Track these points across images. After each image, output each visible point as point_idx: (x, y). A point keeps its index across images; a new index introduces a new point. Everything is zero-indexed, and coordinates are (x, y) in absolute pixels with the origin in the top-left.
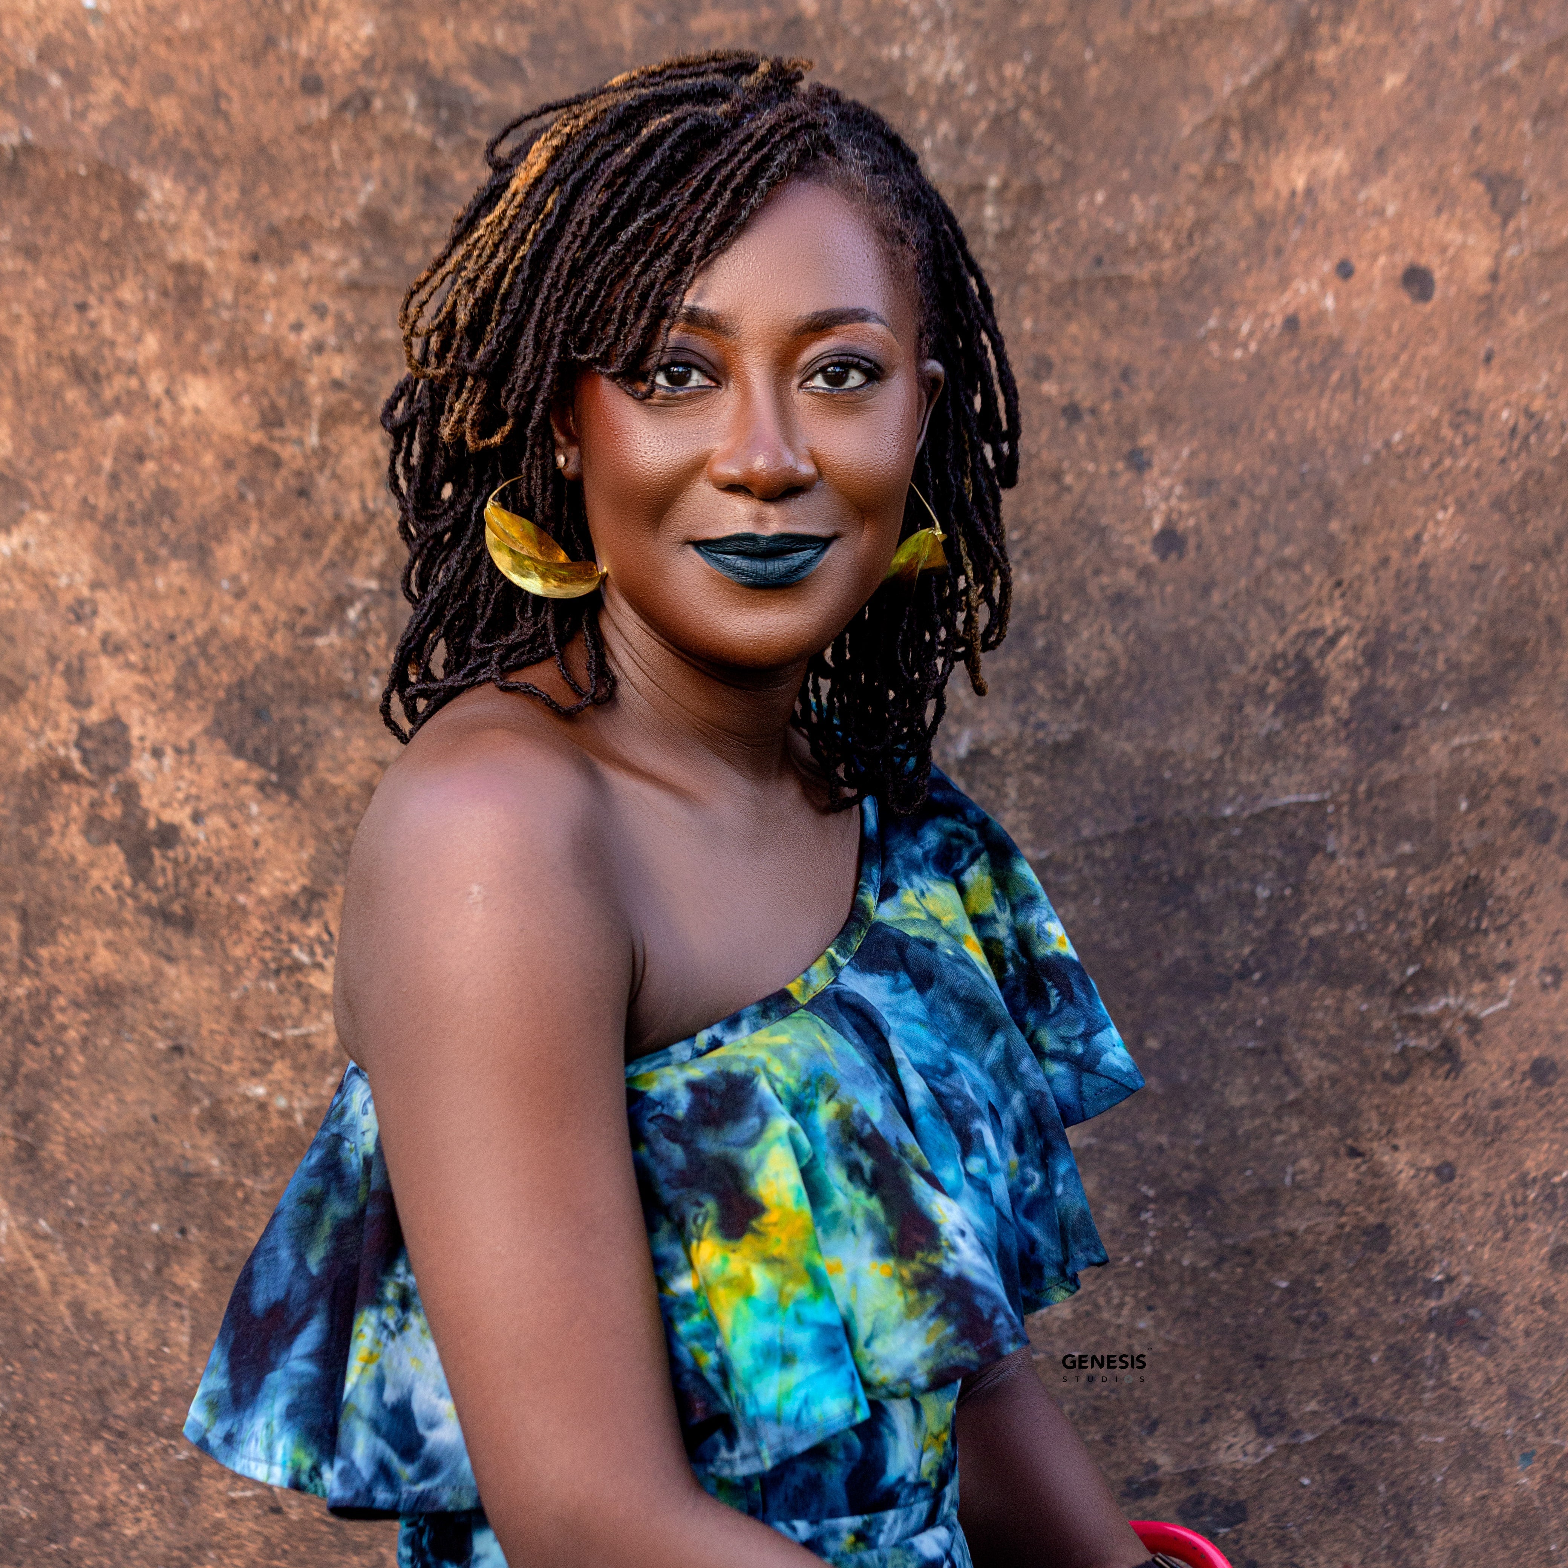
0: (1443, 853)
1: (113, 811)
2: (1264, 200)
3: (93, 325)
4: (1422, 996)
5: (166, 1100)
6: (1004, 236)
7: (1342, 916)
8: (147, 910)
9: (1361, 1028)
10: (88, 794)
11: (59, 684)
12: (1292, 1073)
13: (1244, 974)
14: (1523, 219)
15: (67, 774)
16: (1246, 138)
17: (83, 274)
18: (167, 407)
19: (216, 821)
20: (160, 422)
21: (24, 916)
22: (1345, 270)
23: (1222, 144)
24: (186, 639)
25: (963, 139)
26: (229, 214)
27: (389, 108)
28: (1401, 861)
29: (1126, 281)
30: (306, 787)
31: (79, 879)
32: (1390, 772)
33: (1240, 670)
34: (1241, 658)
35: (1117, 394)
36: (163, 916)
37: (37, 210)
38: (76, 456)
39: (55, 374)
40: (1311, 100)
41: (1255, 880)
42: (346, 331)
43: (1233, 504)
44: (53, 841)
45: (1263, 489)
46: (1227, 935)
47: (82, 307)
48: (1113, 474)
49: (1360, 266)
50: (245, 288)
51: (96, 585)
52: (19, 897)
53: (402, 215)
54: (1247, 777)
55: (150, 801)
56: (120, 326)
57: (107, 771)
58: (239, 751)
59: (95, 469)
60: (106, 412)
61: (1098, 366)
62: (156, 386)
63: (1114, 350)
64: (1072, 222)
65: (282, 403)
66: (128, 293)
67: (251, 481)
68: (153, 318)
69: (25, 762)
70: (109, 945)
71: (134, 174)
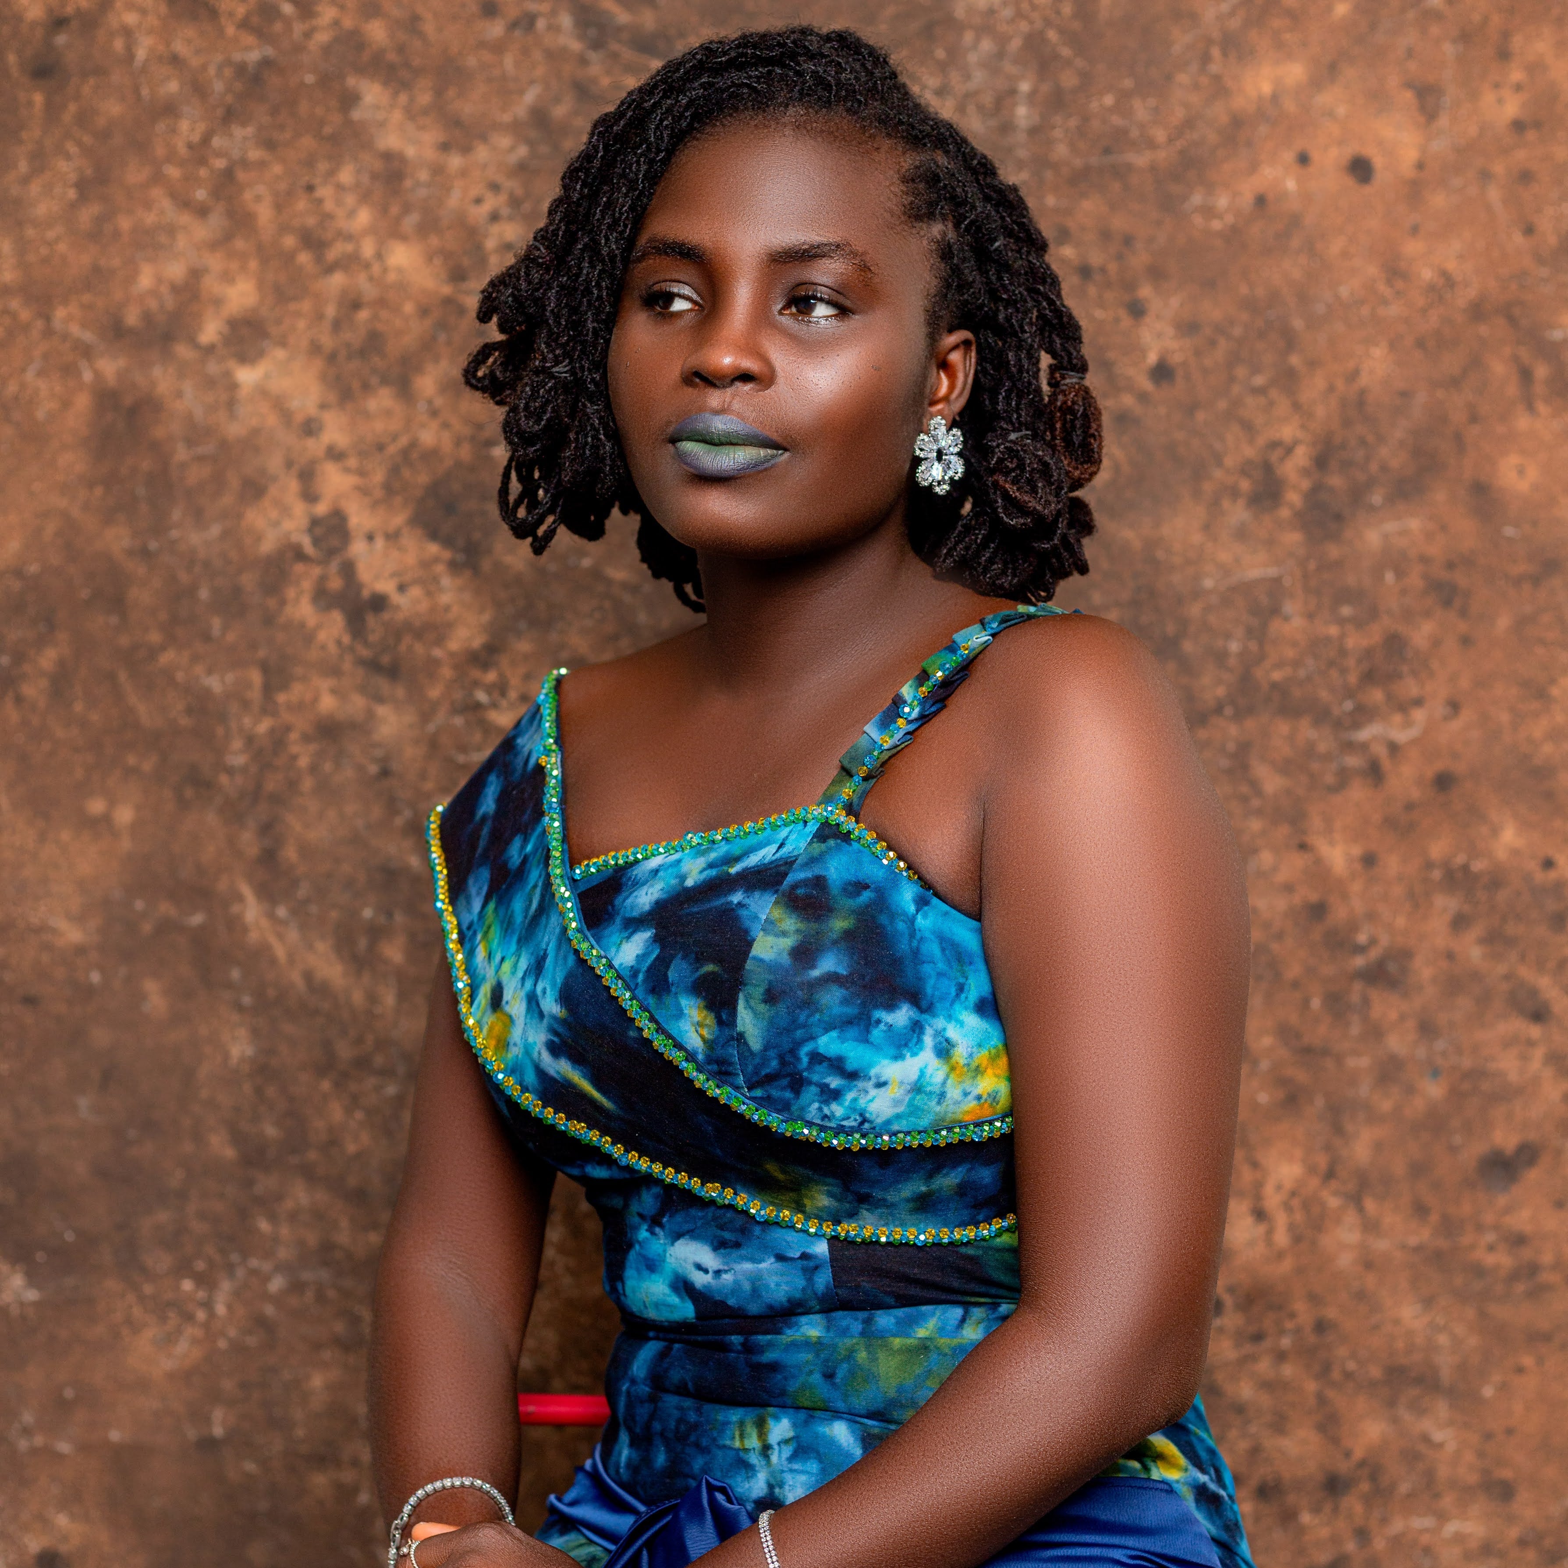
0: (1374, 613)
1: (335, 584)
2: (1239, 103)
3: (320, 201)
4: (1357, 725)
5: (377, 812)
6: (1033, 131)
7: (1297, 663)
8: (362, 662)
9: (1310, 751)
10: (317, 571)
11: (293, 485)
12: (1255, 786)
13: (1219, 710)
14: (1443, 121)
15: (300, 555)
16: (1225, 54)
17: (310, 163)
18: (376, 269)
19: (416, 592)
20: (371, 279)
21: (265, 668)
22: (1303, 159)
23: (1206, 59)
24: (392, 449)
25: (1000, 55)
26: (425, 112)
27: (550, 28)
28: (1342, 622)
29: (1129, 167)
30: (486, 565)
31: (309, 638)
32: (1333, 551)
33: (1218, 474)
34: (1219, 463)
35: (1120, 257)
36: (373, 666)
37: (274, 111)
38: (306, 306)
39: (289, 241)
40: (1277, 23)
41: (1228, 636)
42: (515, 202)
43: (1213, 343)
44: (289, 610)
45: (1237, 331)
46: (1206, 680)
47: (310, 188)
48: (1117, 320)
49: (1315, 155)
50: (438, 170)
51: (323, 406)
52: (262, 653)
53: (560, 111)
54: (1224, 556)
55: (364, 574)
56: (339, 203)
57: (331, 553)
58: (433, 535)
59: (320, 316)
60: (330, 269)
61: (1106, 235)
62: (368, 249)
63: (1119, 223)
64: (1086, 119)
65: (466, 262)
66: (346, 176)
67: (442, 325)
68: (365, 197)
69: (267, 546)
70: (334, 691)
71: (351, 81)
